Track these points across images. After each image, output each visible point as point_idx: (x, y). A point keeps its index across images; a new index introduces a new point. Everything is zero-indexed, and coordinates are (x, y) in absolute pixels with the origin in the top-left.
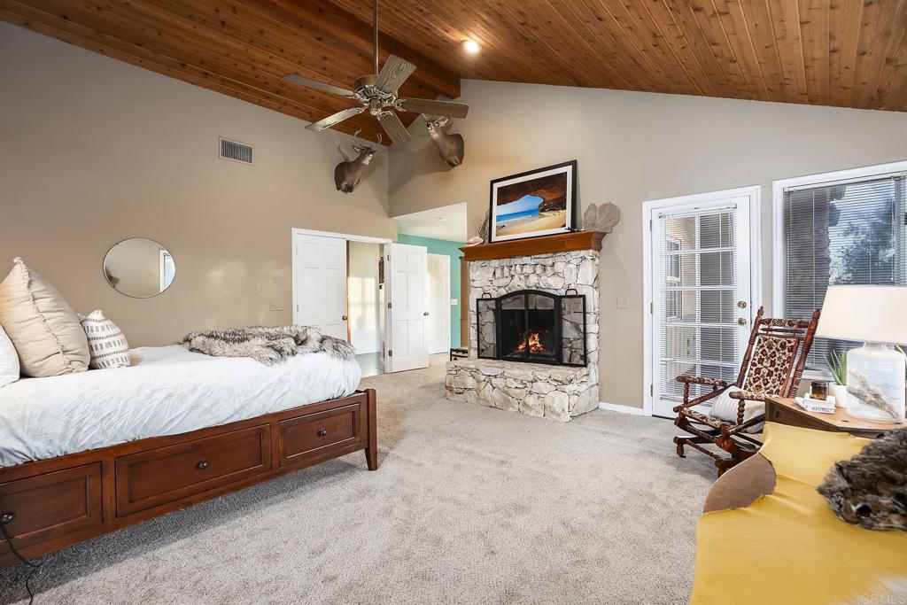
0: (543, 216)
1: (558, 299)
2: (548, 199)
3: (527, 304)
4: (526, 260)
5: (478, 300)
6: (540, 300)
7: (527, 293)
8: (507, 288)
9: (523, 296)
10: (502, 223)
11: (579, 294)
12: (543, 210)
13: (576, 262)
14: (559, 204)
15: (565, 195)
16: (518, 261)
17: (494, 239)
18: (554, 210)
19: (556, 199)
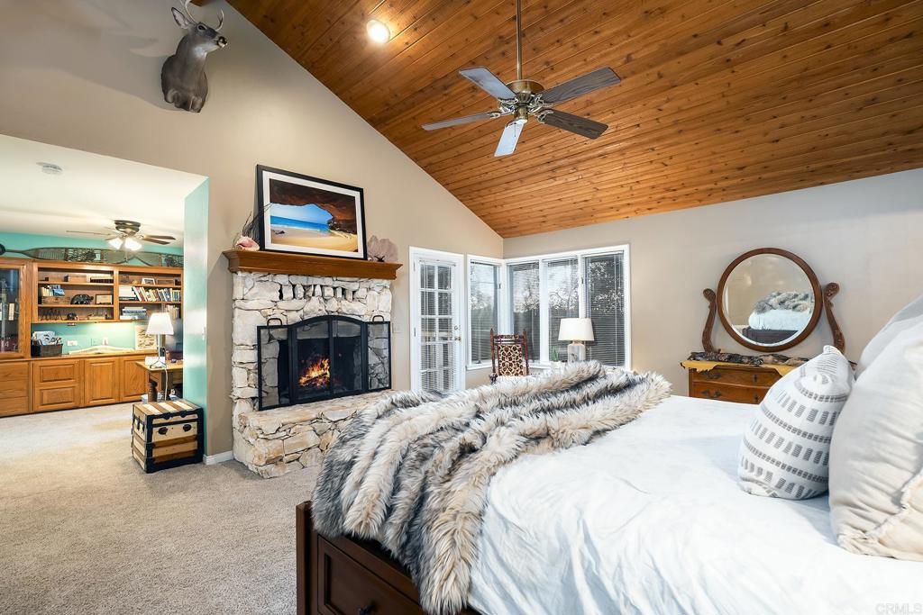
0: (334, 235)
1: (364, 325)
2: (337, 217)
3: (330, 331)
4: (328, 281)
5: (259, 328)
6: (343, 326)
7: (329, 319)
8: (301, 312)
9: (324, 323)
10: (279, 227)
11: (385, 320)
12: (332, 228)
13: (378, 289)
14: (350, 227)
15: (355, 220)
16: (318, 281)
17: (269, 245)
18: (345, 231)
19: (346, 221)
